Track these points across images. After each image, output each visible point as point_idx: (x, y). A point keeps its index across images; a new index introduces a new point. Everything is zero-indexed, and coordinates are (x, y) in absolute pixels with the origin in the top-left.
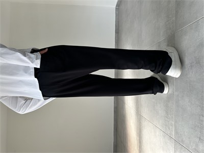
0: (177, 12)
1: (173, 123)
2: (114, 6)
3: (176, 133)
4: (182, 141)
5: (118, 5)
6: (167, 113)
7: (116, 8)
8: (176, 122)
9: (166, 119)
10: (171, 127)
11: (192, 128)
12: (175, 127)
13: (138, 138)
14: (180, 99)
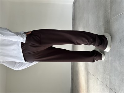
0: (111, 7)
1: (109, 77)
2: (72, 4)
3: (111, 83)
4: (115, 89)
5: (74, 3)
6: (104, 70)
7: (73, 5)
8: (110, 76)
9: (104, 74)
10: (107, 79)
11: (121, 81)
12: (110, 80)
13: (86, 86)
14: (113, 62)
